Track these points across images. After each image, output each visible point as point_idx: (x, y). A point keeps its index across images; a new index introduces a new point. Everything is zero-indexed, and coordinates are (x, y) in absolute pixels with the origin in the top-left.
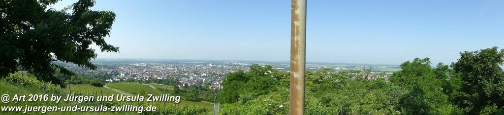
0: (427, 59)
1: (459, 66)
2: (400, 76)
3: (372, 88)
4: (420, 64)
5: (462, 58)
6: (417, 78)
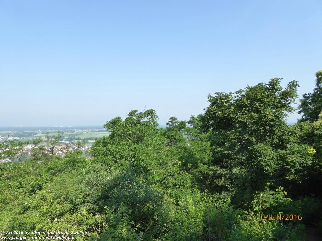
0: (150, 113)
1: (208, 121)
2: (105, 144)
4: (138, 121)
5: (211, 106)
6: (136, 146)
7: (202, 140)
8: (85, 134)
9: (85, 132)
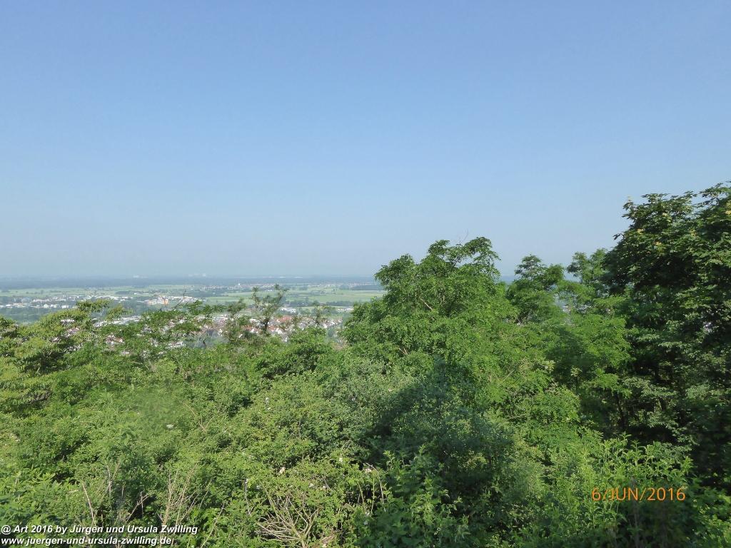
0: (478, 245)
1: (627, 264)
2: (378, 317)
3: (282, 370)
4: (451, 267)
5: (634, 228)
6: (446, 321)
7: (602, 311)
8: (329, 293)
9: (328, 288)
